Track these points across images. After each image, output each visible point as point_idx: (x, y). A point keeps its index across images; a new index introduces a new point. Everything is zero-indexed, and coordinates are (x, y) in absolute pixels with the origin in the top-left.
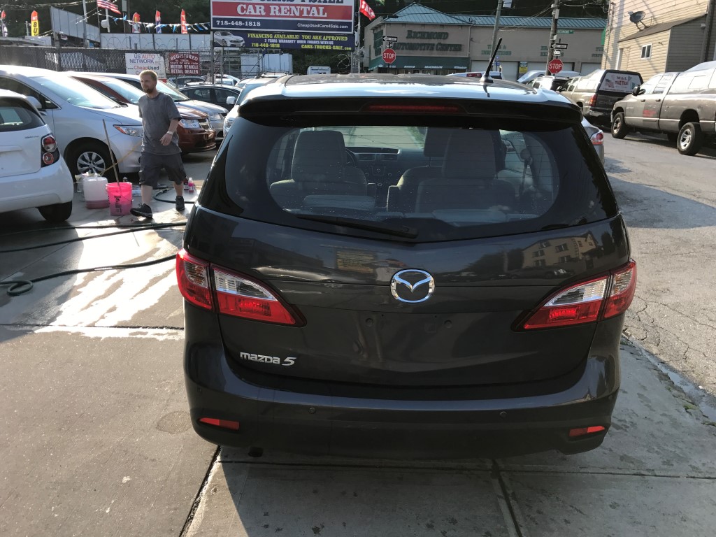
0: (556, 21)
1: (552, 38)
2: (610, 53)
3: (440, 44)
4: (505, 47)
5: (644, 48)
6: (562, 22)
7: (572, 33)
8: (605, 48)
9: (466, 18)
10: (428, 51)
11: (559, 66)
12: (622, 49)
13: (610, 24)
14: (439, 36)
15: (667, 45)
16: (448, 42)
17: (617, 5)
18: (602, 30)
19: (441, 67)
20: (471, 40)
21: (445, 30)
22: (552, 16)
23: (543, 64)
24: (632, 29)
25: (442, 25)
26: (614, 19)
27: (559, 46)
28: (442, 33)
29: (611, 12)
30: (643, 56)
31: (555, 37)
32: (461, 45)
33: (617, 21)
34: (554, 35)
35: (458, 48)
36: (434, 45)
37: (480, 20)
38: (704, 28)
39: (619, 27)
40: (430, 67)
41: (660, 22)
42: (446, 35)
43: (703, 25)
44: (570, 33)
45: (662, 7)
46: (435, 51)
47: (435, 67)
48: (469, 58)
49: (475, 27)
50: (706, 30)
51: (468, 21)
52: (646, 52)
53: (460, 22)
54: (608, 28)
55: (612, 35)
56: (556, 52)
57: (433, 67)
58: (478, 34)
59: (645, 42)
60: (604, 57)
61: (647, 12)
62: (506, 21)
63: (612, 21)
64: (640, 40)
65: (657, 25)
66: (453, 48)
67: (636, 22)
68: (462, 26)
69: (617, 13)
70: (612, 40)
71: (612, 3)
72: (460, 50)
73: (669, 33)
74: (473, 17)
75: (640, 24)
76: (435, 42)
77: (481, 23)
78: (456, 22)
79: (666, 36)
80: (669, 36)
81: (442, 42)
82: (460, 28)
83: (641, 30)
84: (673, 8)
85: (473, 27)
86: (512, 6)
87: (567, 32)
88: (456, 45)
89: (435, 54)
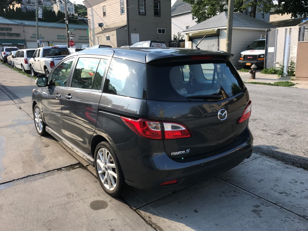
0: (67, 25)
1: (67, 32)
2: (92, 38)
3: (8, 33)
4: (41, 35)
5: (107, 37)
6: (70, 26)
7: (75, 30)
8: (90, 36)
9: (19, 22)
10: (3, 36)
11: (73, 43)
12: (98, 37)
13: (89, 27)
14: (7, 29)
15: (116, 36)
16: (12, 32)
17: (91, 20)
18: (87, 29)
19: (11, 44)
20: (24, 31)
21: (9, 27)
22: (65, 23)
23: (65, 43)
24: (100, 29)
25: (8, 24)
26: (91, 25)
27: (72, 35)
28: (8, 28)
29: (89, 23)
30: (107, 40)
31: (69, 32)
32: (19, 34)
33: (92, 26)
34: (68, 31)
35: (18, 35)
36: (5, 33)
37: (26, 23)
38: (126, 30)
39: (94, 29)
40: (5, 44)
41: (110, 27)
42: (11, 29)
43: (126, 29)
44: (74, 30)
45: (109, 22)
46: (6, 36)
47: (8, 44)
48: (24, 40)
49: (25, 26)
50: (127, 31)
51: (20, 23)
52: (108, 38)
53: (17, 23)
54: (89, 29)
55: (91, 31)
56: (71, 38)
57: (7, 44)
58: (26, 29)
59: (107, 34)
60: (90, 40)
61: (104, 23)
62: (41, 24)
63: (90, 26)
64: (105, 34)
65: (109, 28)
66: (15, 35)
67: (101, 27)
68: (18, 25)
69: (91, 23)
70: (92, 33)
71: (89, 19)
72: (19, 36)
73: (115, 31)
74: (22, 21)
75: (102, 27)
76: (6, 32)
77: (27, 24)
78: (14, 23)
79: (114, 33)
80: (116, 33)
81: (10, 32)
82: (17, 26)
83: (103, 30)
84: (114, 22)
85: (23, 25)
86: (43, 17)
87: (73, 30)
88: (17, 34)
89: (7, 38)
